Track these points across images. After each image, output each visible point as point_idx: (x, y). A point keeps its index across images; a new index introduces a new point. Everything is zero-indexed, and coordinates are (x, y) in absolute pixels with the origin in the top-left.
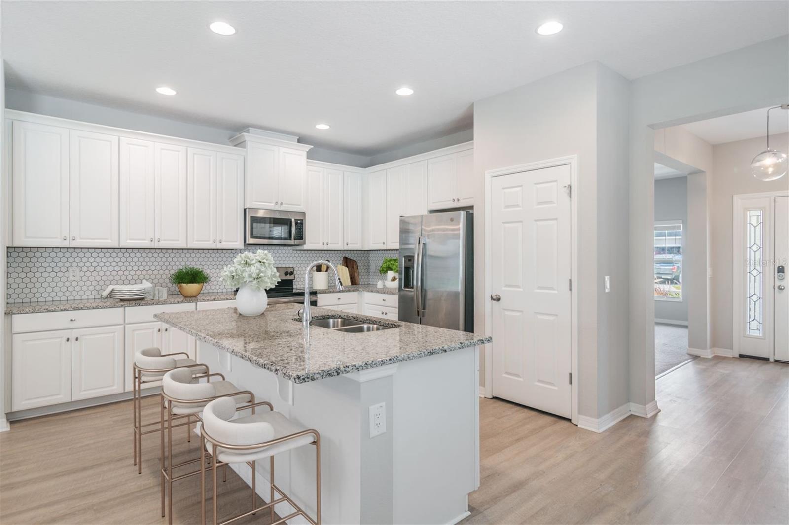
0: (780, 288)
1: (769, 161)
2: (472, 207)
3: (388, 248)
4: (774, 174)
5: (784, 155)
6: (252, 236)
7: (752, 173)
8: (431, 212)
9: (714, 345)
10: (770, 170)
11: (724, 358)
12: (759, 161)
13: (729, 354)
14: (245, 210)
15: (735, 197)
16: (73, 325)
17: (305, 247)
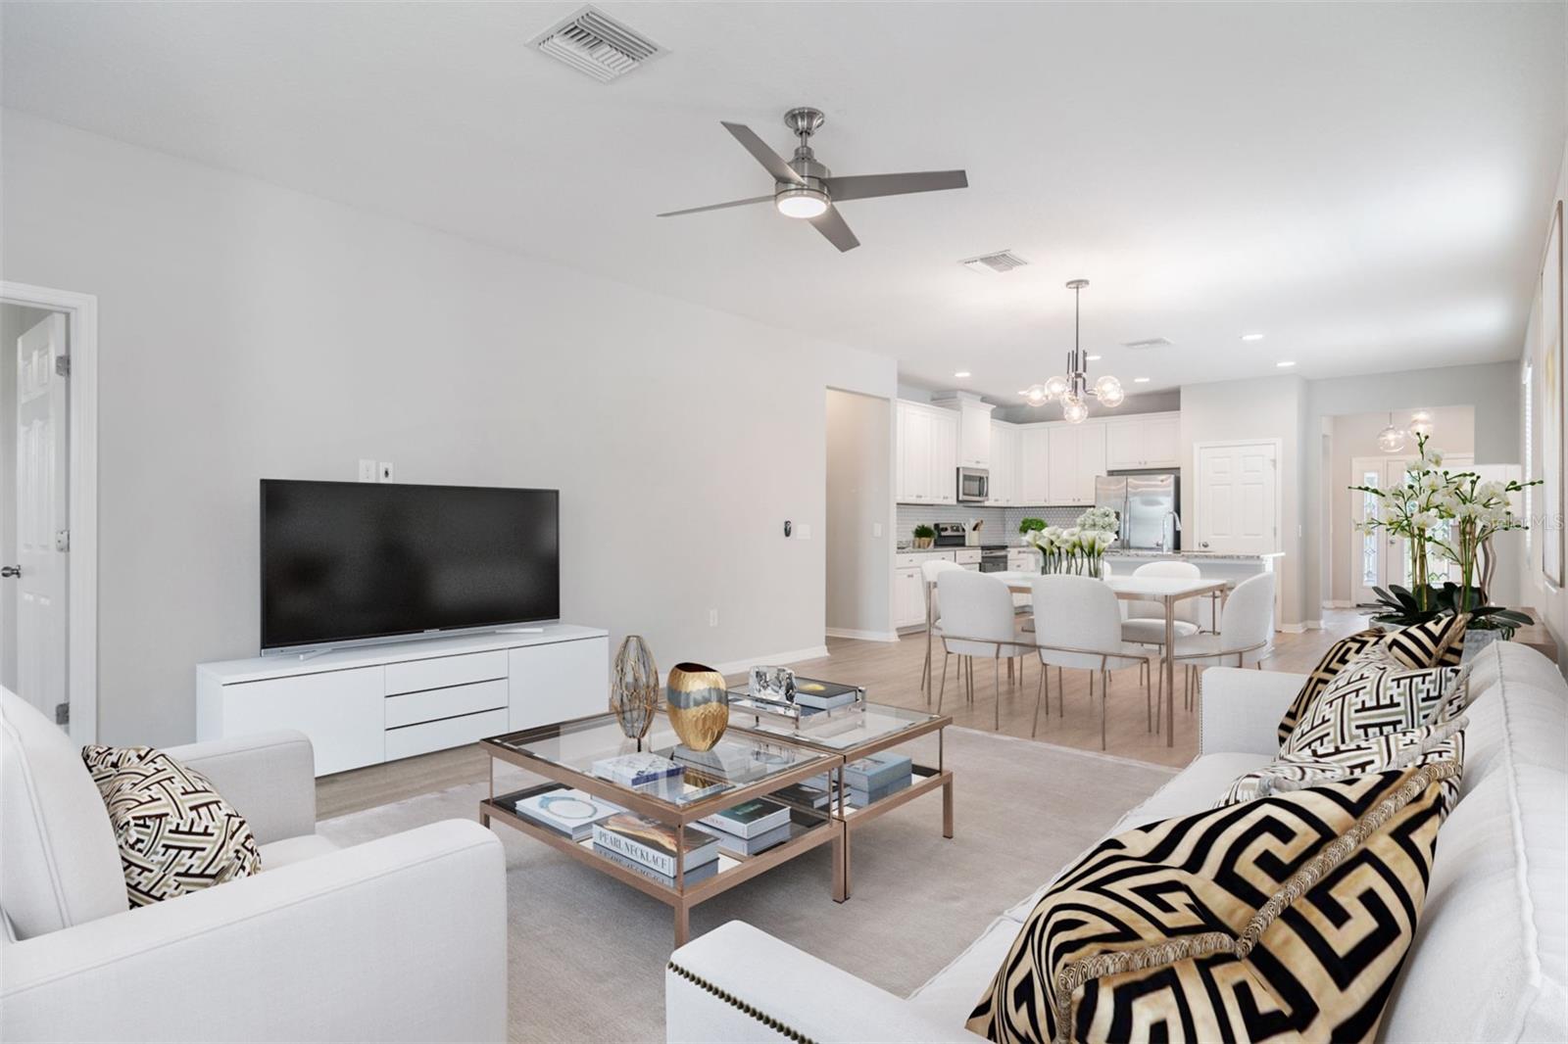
0: (1392, 543)
1: (1391, 436)
2: (1179, 469)
3: (1053, 505)
4: (1395, 447)
5: (1402, 432)
6: (964, 494)
7: (1382, 448)
8: (1111, 473)
9: (1334, 598)
10: (1392, 444)
11: (1344, 608)
12: (1384, 436)
13: (1348, 604)
14: (958, 469)
15: (1354, 460)
16: (911, 564)
17: (987, 504)
